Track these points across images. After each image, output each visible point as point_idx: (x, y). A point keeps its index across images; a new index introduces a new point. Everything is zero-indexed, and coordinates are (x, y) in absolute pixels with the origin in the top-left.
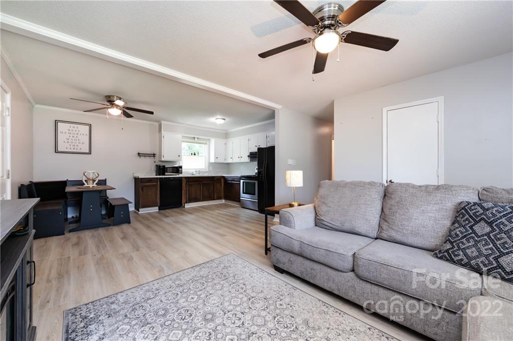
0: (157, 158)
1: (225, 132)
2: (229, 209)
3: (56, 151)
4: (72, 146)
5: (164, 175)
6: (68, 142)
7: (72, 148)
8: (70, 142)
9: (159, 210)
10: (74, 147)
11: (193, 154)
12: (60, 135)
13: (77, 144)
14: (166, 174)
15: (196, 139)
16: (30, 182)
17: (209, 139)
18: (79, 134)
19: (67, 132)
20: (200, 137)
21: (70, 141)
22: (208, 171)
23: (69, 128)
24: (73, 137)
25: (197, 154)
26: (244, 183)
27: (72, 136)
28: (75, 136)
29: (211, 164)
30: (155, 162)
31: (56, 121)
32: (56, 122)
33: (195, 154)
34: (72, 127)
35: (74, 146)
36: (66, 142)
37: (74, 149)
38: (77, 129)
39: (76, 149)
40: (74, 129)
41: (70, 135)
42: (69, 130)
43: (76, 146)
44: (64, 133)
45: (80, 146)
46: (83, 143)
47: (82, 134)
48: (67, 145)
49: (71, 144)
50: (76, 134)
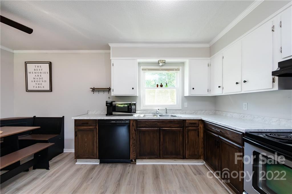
3: (27, 90)
4: (37, 84)
5: (112, 115)
7: (37, 87)
9: (100, 163)
11: (159, 85)
13: (41, 82)
14: (114, 113)
15: (161, 64)
18: (42, 73)
19: (34, 71)
20: (168, 60)
21: (36, 80)
22: (181, 109)
24: (38, 76)
25: (164, 85)
27: (37, 76)
29: (185, 99)
30: (109, 98)
31: (25, 62)
32: (26, 64)
33: (161, 86)
34: (36, 67)
35: (39, 84)
36: (33, 81)
38: (40, 68)
39: (40, 87)
40: (38, 68)
41: (36, 74)
42: (35, 70)
43: (40, 84)
44: (31, 73)
45: (44, 84)
46: (45, 81)
47: (44, 73)
48: (34, 84)
49: (36, 83)
50: (40, 73)
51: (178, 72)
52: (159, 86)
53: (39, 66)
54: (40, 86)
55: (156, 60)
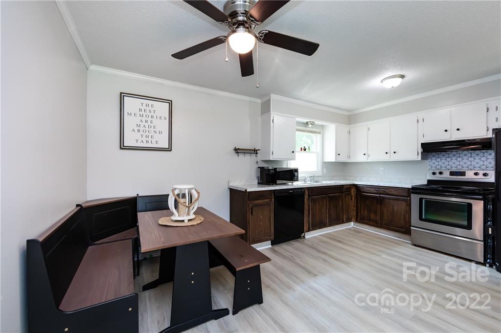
0: (260, 157)
1: (348, 113)
2: (396, 249)
3: (123, 147)
4: (144, 136)
5: (276, 184)
6: (139, 131)
7: (145, 142)
8: (141, 131)
9: (272, 245)
10: (147, 139)
11: (303, 148)
12: (126, 118)
13: (152, 133)
14: (278, 182)
15: (310, 125)
16: (77, 205)
18: (155, 117)
19: (138, 113)
20: (317, 122)
21: (141, 129)
22: (321, 175)
23: (141, 107)
24: (146, 121)
25: (307, 148)
26: (424, 201)
27: (144, 121)
28: (149, 119)
30: (257, 162)
31: (121, 93)
32: (122, 96)
34: (144, 105)
35: (147, 136)
36: (136, 131)
37: (147, 142)
38: (152, 109)
39: (150, 142)
40: (148, 109)
41: (141, 118)
42: (140, 110)
43: (150, 137)
44: (133, 114)
45: (157, 137)
46: (160, 133)
47: (158, 118)
48: (138, 135)
49: (143, 133)
50: (150, 117)
51: (319, 135)
52: (303, 150)
53: (150, 106)
54: (150, 139)
55: (305, 121)
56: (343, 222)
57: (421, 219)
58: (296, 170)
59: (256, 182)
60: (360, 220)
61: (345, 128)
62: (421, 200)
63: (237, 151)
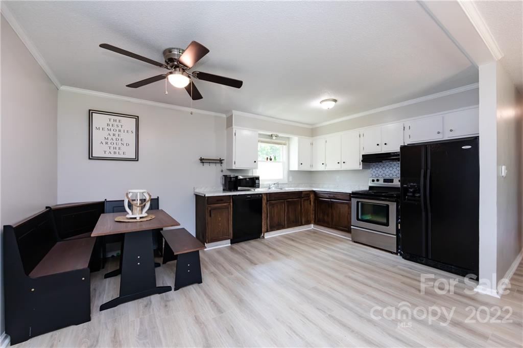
0: (225, 166)
1: (311, 127)
2: (338, 245)
3: (91, 157)
4: (112, 148)
5: (237, 190)
6: (107, 143)
7: (112, 153)
8: (109, 143)
9: (231, 243)
10: (115, 150)
11: (269, 158)
12: (95, 132)
13: (120, 145)
14: (239, 188)
15: (274, 138)
16: (47, 208)
17: (288, 138)
18: (122, 131)
19: (106, 127)
20: (280, 135)
21: (109, 142)
22: (287, 182)
23: (109, 122)
24: (114, 135)
25: (273, 159)
26: (360, 204)
27: (112, 135)
28: (117, 133)
29: (292, 173)
30: (222, 171)
31: (90, 110)
32: (91, 113)
34: (112, 120)
35: (115, 148)
36: (104, 143)
37: (115, 153)
38: (119, 124)
39: (117, 153)
40: (115, 124)
41: (109, 132)
42: (108, 125)
43: (117, 148)
44: (101, 129)
45: (124, 148)
46: (128, 145)
47: (126, 132)
48: (106, 147)
49: (111, 145)
50: (118, 131)
51: (284, 146)
52: (269, 159)
53: (118, 121)
55: (270, 134)
56: (301, 225)
57: (358, 219)
58: (258, 178)
59: (221, 188)
60: (318, 222)
61: (307, 141)
62: (358, 202)
63: (202, 161)
